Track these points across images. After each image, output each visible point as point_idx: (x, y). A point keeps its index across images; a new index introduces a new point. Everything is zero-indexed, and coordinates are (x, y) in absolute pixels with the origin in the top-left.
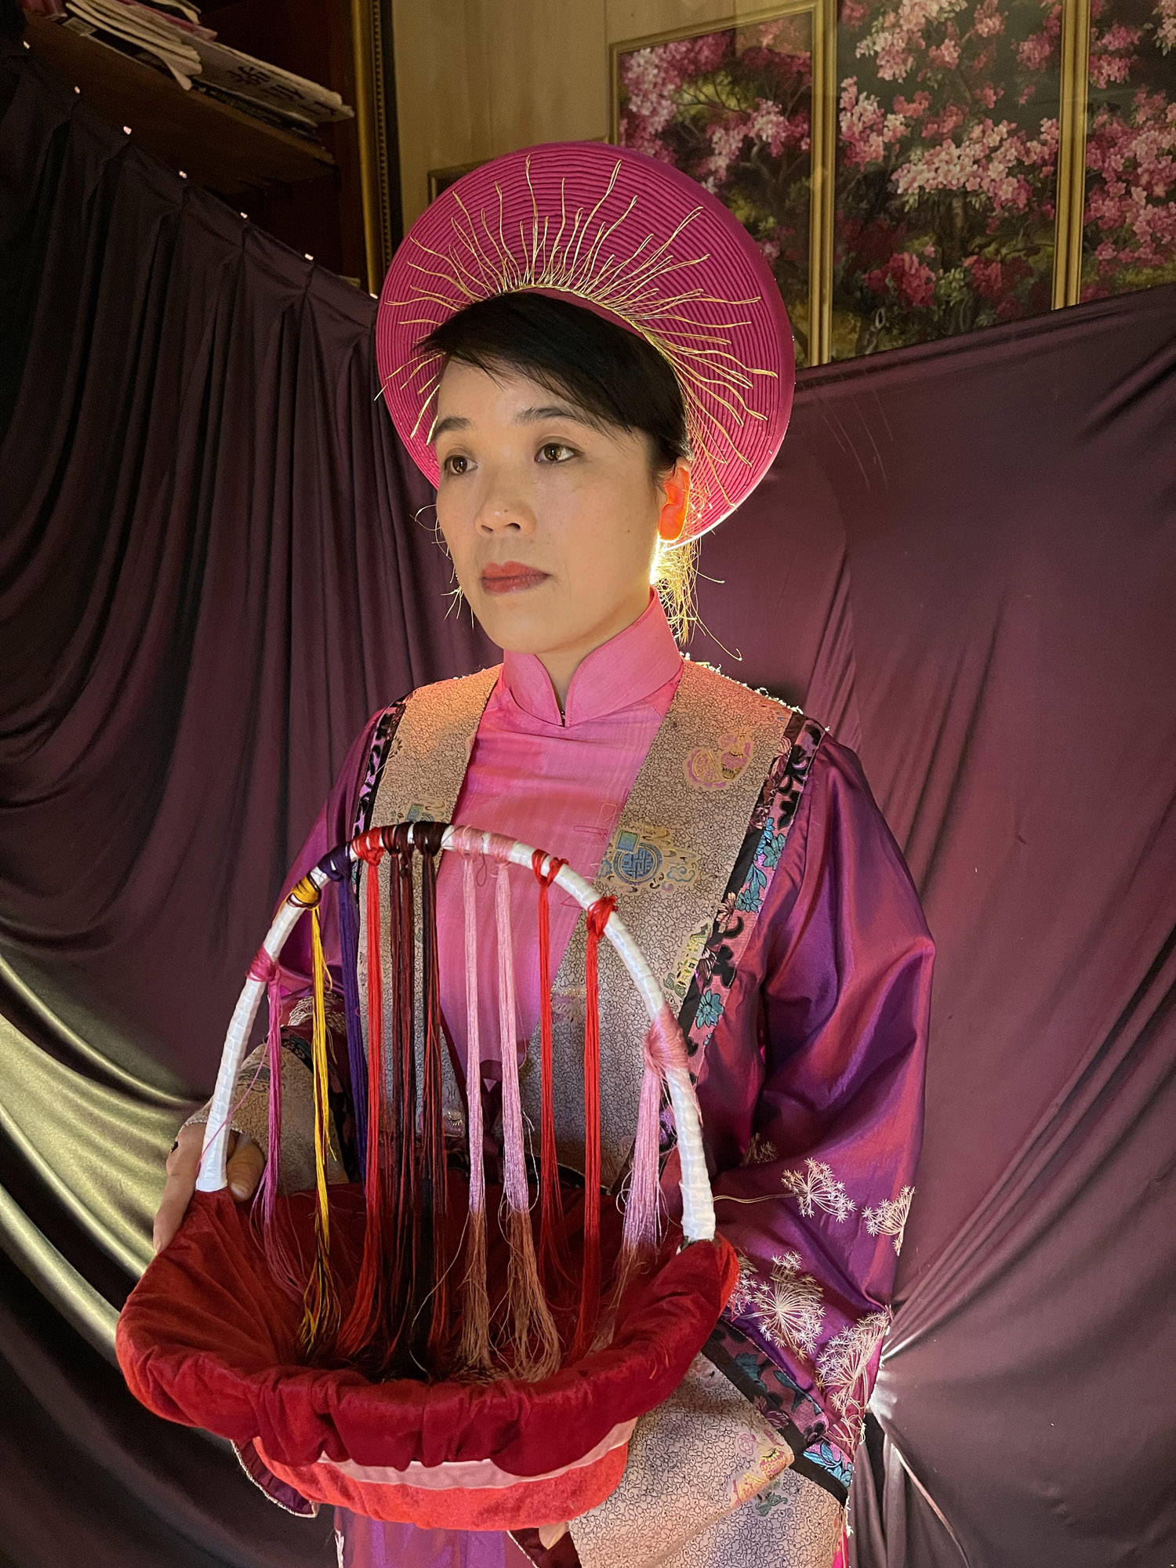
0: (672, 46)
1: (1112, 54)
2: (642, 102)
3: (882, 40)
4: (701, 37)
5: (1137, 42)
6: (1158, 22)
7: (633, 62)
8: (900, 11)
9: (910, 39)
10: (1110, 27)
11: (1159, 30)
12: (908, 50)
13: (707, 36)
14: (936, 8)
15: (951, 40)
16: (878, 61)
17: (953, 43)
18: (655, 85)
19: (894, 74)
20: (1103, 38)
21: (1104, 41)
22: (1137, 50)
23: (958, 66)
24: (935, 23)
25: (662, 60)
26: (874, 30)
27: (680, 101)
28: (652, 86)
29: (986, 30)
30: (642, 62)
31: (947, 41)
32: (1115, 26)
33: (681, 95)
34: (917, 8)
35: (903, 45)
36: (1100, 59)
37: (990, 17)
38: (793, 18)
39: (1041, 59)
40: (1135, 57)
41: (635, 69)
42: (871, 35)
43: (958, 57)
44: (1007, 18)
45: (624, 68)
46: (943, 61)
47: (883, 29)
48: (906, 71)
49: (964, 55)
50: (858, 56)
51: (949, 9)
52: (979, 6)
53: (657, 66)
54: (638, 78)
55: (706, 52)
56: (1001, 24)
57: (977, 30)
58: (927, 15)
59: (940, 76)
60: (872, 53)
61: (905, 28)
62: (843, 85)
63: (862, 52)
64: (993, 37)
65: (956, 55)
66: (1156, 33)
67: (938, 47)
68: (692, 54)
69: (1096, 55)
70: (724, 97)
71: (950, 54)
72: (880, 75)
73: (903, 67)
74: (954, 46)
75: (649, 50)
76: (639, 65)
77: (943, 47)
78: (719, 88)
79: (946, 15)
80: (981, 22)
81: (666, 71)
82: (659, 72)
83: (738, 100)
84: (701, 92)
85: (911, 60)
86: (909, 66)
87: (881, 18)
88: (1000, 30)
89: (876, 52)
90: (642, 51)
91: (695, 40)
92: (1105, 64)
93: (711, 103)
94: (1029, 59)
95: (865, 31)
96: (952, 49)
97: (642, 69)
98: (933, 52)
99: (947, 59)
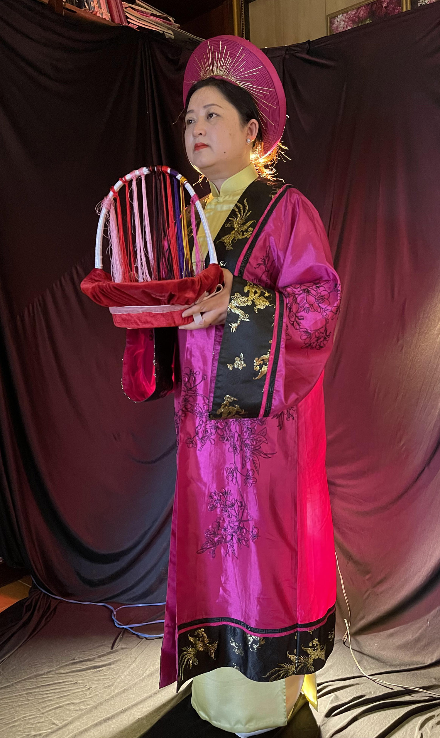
0: (349, 12)
7: (335, 21)
13: (362, 7)
25: (346, 18)
30: (339, 20)
41: (336, 23)
45: (332, 23)
50: (419, 6)
54: (337, 26)
55: (362, 13)
60: (424, 4)
63: (421, 4)
68: (357, 14)
75: (341, 15)
82: (345, 23)
91: (358, 9)
97: (338, 23)
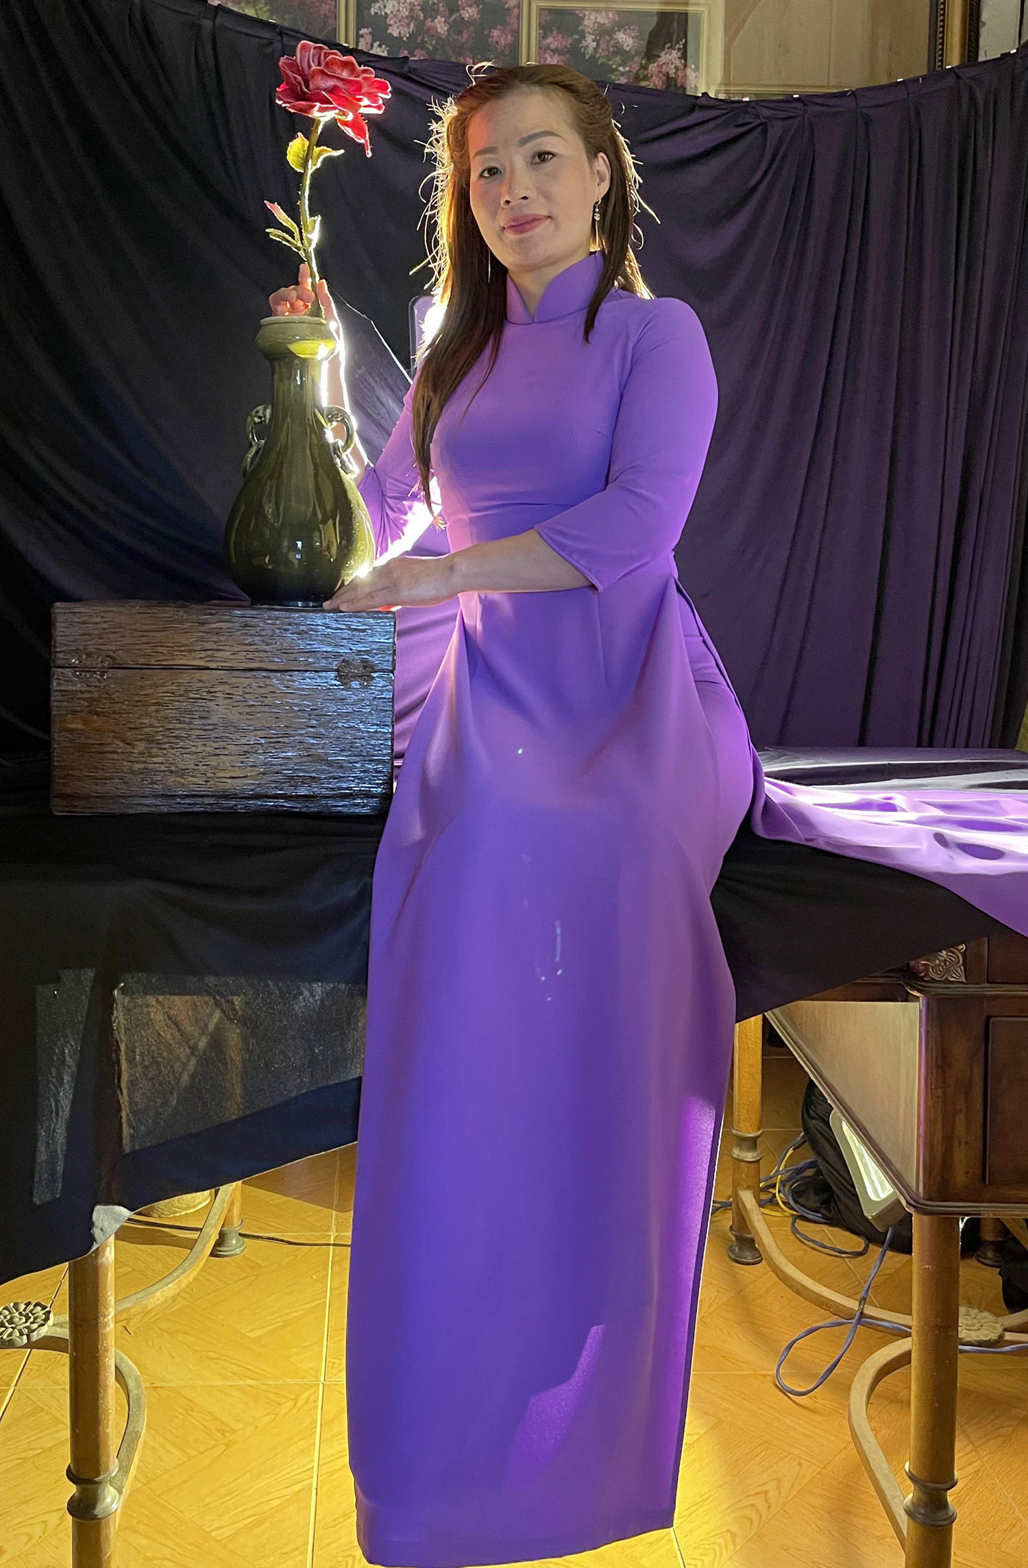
1: (553, 51)
5: (568, 46)
6: (583, 37)
9: (411, 9)
10: (552, 32)
11: (583, 41)
12: (411, 18)
15: (442, 17)
16: (388, 20)
17: (443, 19)
19: (400, 33)
20: (547, 38)
21: (548, 41)
22: (569, 51)
23: (448, 36)
29: (467, 15)
31: (439, 17)
32: (555, 32)
35: (407, 13)
36: (545, 52)
37: (470, 6)
39: (506, 45)
40: (568, 56)
43: (448, 31)
44: (482, 9)
46: (436, 31)
48: (409, 32)
49: (452, 30)
50: (373, 14)
56: (478, 14)
57: (460, 15)
59: (434, 42)
62: (361, 32)
63: (376, 11)
64: (472, 22)
65: (446, 28)
66: (581, 43)
67: (433, 21)
69: (542, 49)
71: (441, 27)
72: (389, 31)
73: (406, 29)
74: (445, 22)
77: (436, 21)
80: (464, 9)
85: (412, 25)
86: (411, 30)
88: (476, 19)
89: (386, 13)
92: (548, 57)
94: (497, 43)
96: (443, 24)
98: (429, 23)
99: (439, 30)
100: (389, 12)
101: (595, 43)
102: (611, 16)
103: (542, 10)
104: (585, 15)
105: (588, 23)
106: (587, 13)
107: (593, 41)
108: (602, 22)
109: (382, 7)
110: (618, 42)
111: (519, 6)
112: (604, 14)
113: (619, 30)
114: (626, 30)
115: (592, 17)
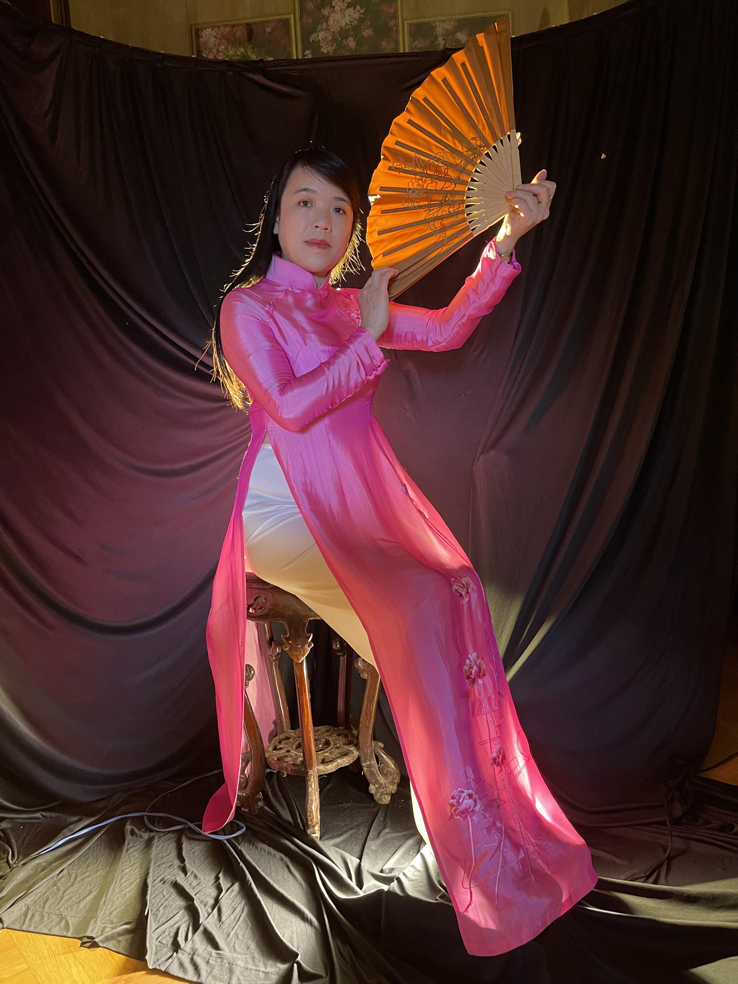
0: (222, 28)
2: (209, 52)
3: (322, 35)
4: (237, 26)
5: (428, 45)
6: (436, 38)
7: (203, 33)
8: (329, 22)
9: (334, 35)
10: (417, 38)
11: (437, 41)
12: (334, 40)
13: (239, 25)
14: (344, 23)
16: (320, 44)
17: (353, 39)
18: (215, 45)
19: (328, 51)
20: (415, 41)
21: (415, 44)
23: (356, 48)
24: (344, 29)
25: (217, 34)
26: (317, 30)
27: (227, 54)
28: (213, 45)
29: (366, 34)
30: (207, 34)
31: (350, 38)
32: (419, 38)
33: (228, 52)
34: (336, 22)
35: (331, 38)
37: (368, 29)
38: (281, 20)
41: (204, 36)
42: (316, 32)
44: (375, 30)
45: (198, 36)
46: (349, 47)
47: (322, 30)
48: (333, 50)
49: (358, 45)
50: (311, 41)
51: (350, 24)
52: (362, 24)
53: (215, 37)
54: (206, 41)
55: (240, 33)
56: (372, 33)
57: (362, 34)
58: (340, 25)
60: (317, 40)
61: (331, 30)
62: (306, 54)
63: (313, 39)
64: (369, 38)
65: (354, 44)
66: (435, 42)
67: (346, 41)
68: (232, 33)
70: (249, 54)
71: (352, 43)
72: (322, 50)
73: (332, 48)
75: (210, 29)
76: (206, 35)
77: (348, 40)
78: (246, 49)
79: (349, 27)
80: (364, 31)
81: (220, 40)
82: (216, 39)
83: (257, 56)
84: (238, 50)
85: (335, 44)
86: (334, 48)
87: (320, 25)
88: (372, 35)
89: (319, 40)
90: (207, 29)
91: (233, 26)
93: (243, 55)
94: (385, 49)
95: (314, 30)
97: (207, 37)
98: (344, 42)
99: (351, 46)
100: (321, 39)
101: (444, 42)
102: (452, 24)
103: (410, 25)
104: (436, 25)
105: (439, 30)
106: (438, 24)
107: (443, 40)
108: (447, 28)
109: (317, 37)
110: (458, 39)
111: (397, 25)
112: (448, 23)
113: (458, 31)
114: (462, 31)
115: (441, 25)
